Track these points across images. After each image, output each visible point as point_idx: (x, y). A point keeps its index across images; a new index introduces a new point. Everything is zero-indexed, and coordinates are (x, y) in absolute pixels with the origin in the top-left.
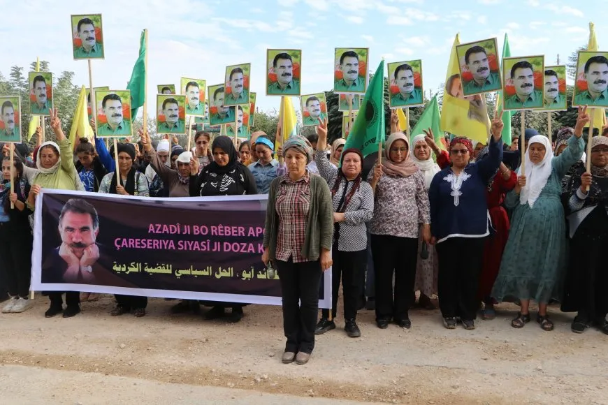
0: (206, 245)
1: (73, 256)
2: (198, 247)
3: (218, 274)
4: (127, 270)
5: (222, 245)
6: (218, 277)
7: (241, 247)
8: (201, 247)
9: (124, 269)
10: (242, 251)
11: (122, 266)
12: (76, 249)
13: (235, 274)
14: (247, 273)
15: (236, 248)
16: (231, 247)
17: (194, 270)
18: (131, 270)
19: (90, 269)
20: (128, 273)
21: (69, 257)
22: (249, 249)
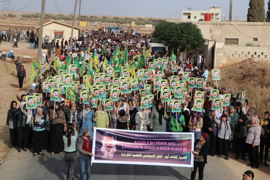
0: (154, 147)
1: (106, 151)
2: (151, 148)
3: (157, 157)
4: (126, 155)
5: (159, 148)
6: (157, 158)
7: (165, 148)
8: (152, 148)
9: (125, 155)
10: (166, 149)
11: (124, 154)
12: (108, 148)
13: (163, 157)
14: (167, 156)
15: (164, 148)
16: (162, 148)
17: (149, 155)
18: (127, 155)
19: (112, 155)
20: (126, 156)
21: (104, 151)
22: (168, 149)
